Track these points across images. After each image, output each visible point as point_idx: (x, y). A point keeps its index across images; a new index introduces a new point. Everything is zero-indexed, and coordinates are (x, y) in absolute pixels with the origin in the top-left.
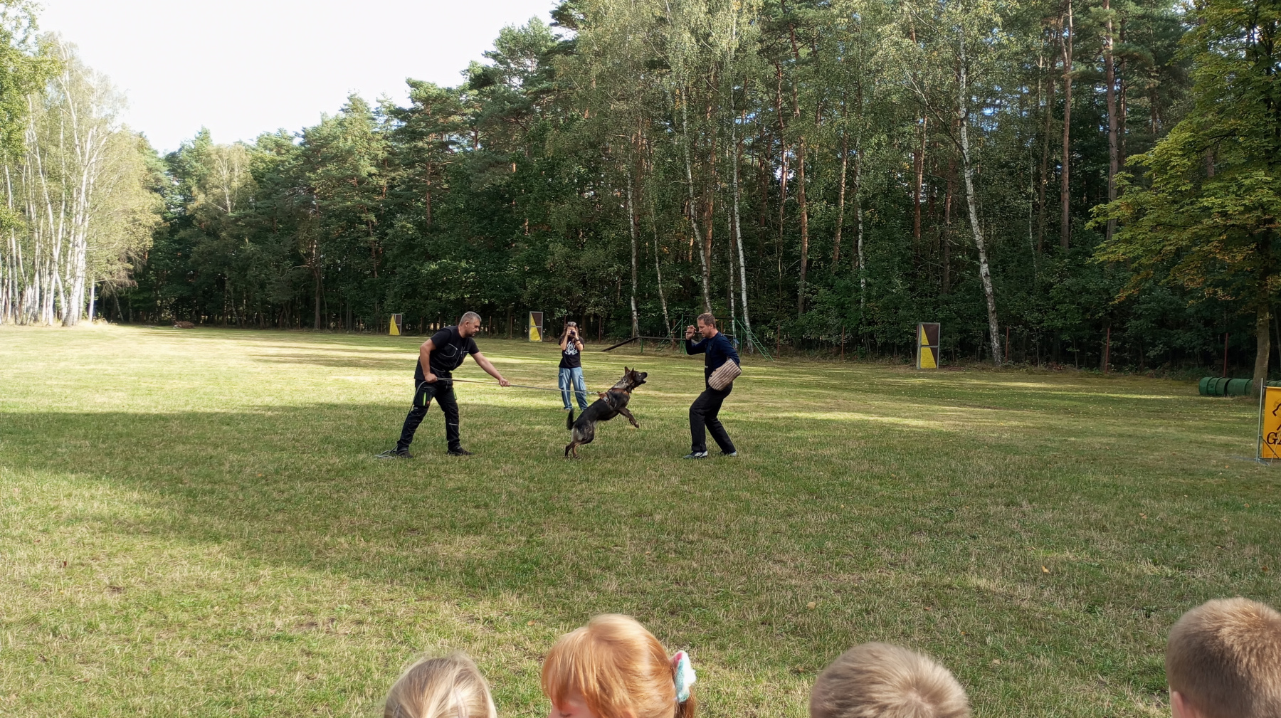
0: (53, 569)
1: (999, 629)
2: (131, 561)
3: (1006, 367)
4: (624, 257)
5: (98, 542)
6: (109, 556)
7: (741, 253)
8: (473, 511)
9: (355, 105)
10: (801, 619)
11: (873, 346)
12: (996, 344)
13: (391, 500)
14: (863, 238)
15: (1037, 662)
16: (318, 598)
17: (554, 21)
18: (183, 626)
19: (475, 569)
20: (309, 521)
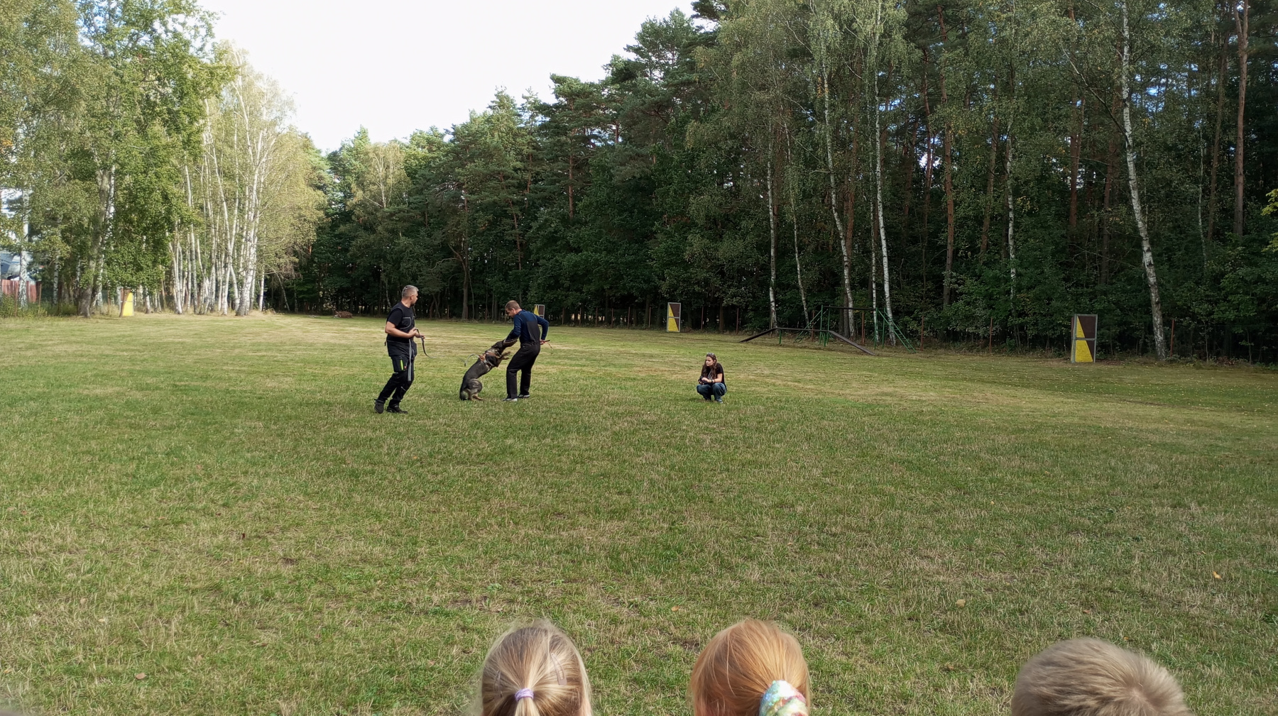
0: (233, 540)
1: (1166, 636)
2: (302, 535)
3: (1171, 362)
4: (763, 247)
5: (272, 516)
6: (284, 529)
7: (884, 243)
8: (616, 497)
9: (503, 102)
10: (950, 617)
11: (1024, 339)
12: (1159, 337)
13: (537, 485)
14: (1014, 226)
15: (1207, 671)
16: (471, 576)
17: (695, 13)
18: (349, 597)
19: (619, 554)
20: (461, 503)
